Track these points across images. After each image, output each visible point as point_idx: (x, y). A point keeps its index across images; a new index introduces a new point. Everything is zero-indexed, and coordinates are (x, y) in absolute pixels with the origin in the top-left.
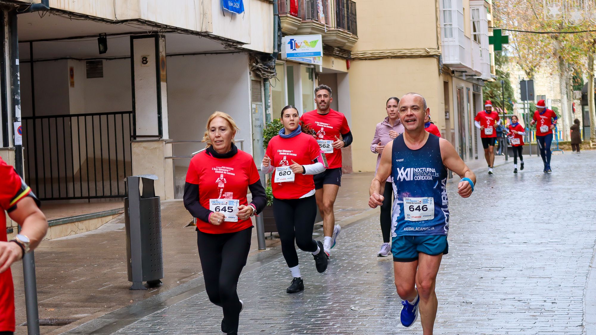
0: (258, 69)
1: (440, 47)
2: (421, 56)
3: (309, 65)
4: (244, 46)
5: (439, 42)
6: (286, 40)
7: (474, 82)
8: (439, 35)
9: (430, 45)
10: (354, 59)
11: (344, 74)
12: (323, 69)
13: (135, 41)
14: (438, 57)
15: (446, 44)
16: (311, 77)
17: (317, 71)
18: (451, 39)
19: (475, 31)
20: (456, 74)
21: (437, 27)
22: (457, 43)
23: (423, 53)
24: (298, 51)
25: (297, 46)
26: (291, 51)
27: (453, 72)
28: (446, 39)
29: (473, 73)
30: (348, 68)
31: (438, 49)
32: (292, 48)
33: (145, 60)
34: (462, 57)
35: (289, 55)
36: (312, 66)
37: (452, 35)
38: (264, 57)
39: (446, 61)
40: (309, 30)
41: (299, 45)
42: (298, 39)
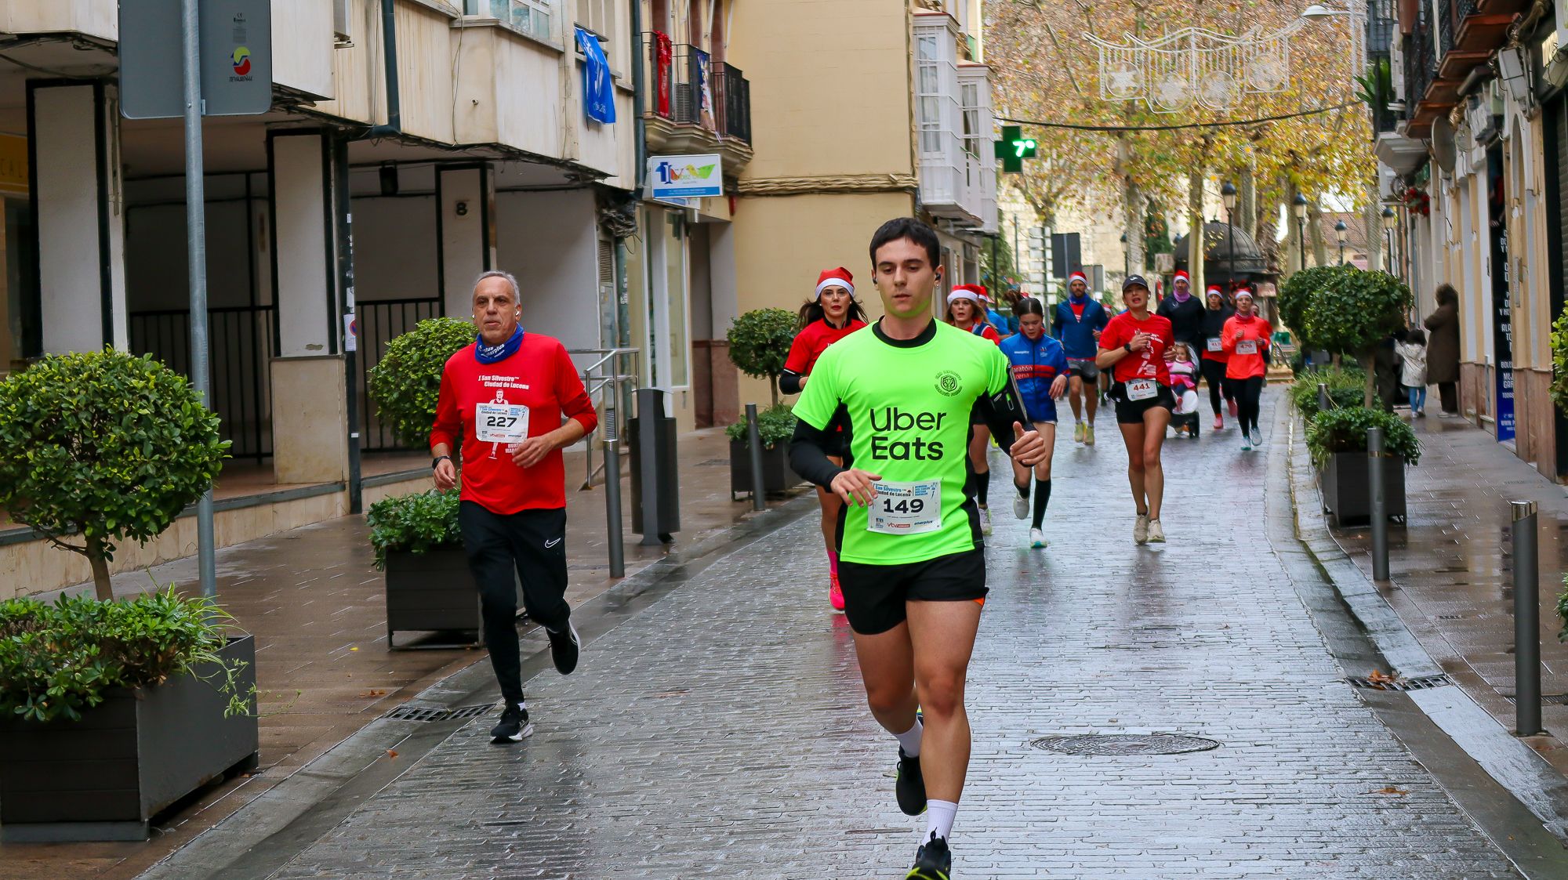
0: (610, 220)
1: (917, 171)
2: (879, 190)
3: (676, 208)
4: (608, 182)
5: (916, 161)
6: (654, 162)
7: (967, 238)
8: (914, 148)
9: (896, 166)
10: (743, 195)
11: (723, 225)
12: (700, 215)
13: (444, 174)
14: (913, 192)
15: (926, 164)
16: (677, 233)
17: (689, 220)
18: (936, 155)
19: (967, 131)
20: (940, 223)
21: (911, 131)
22: (949, 163)
23: (883, 183)
24: (676, 184)
25: (674, 176)
26: (662, 186)
27: (935, 220)
28: (926, 155)
29: (971, 222)
30: (732, 212)
31: (914, 175)
32: (663, 179)
33: (461, 208)
34: (957, 192)
35: (659, 192)
36: (680, 212)
37: (938, 148)
38: (620, 198)
39: (929, 198)
40: (686, 143)
41: (677, 173)
42: (676, 162)
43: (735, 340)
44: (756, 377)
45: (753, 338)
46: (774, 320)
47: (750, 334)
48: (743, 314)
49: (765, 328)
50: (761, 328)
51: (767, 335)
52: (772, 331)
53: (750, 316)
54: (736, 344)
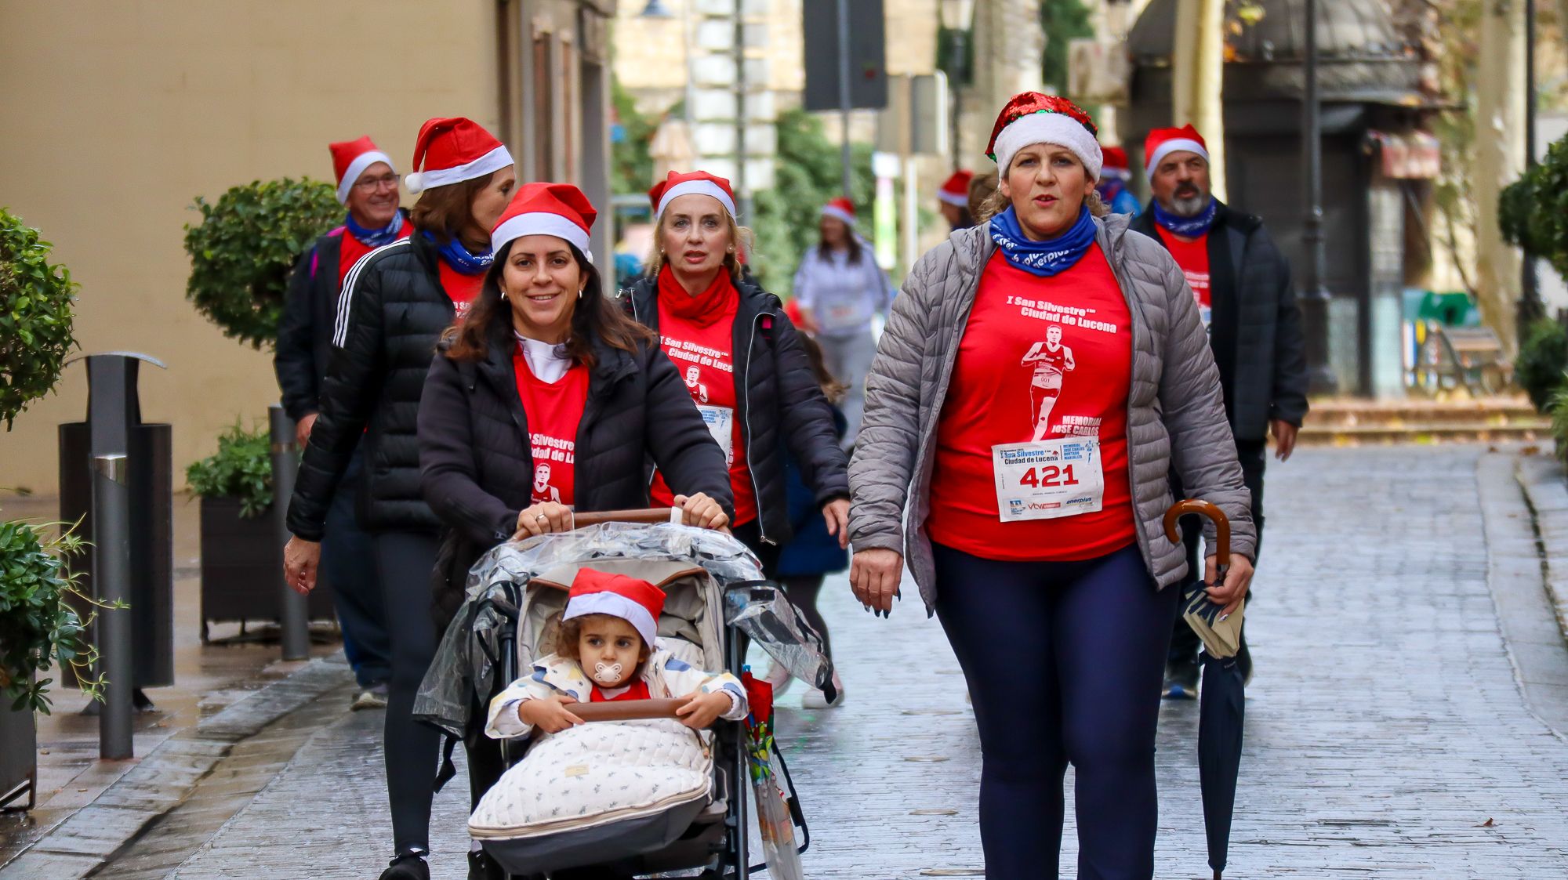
43: (209, 254)
44: (257, 345)
45: (256, 249)
46: (307, 207)
47: (249, 242)
48: (224, 190)
49: (286, 226)
50: (276, 226)
51: (292, 243)
52: (303, 235)
53: (247, 197)
54: (212, 264)
